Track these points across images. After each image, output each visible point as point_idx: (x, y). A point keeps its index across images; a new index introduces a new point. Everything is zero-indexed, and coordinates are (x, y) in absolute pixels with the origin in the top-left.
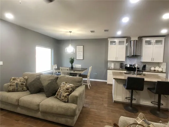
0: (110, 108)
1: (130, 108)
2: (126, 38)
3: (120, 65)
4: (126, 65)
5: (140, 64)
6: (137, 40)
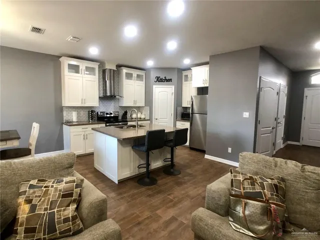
0: (125, 195)
1: (147, 180)
2: (99, 64)
3: (89, 113)
4: (99, 114)
5: (118, 110)
6: (115, 69)
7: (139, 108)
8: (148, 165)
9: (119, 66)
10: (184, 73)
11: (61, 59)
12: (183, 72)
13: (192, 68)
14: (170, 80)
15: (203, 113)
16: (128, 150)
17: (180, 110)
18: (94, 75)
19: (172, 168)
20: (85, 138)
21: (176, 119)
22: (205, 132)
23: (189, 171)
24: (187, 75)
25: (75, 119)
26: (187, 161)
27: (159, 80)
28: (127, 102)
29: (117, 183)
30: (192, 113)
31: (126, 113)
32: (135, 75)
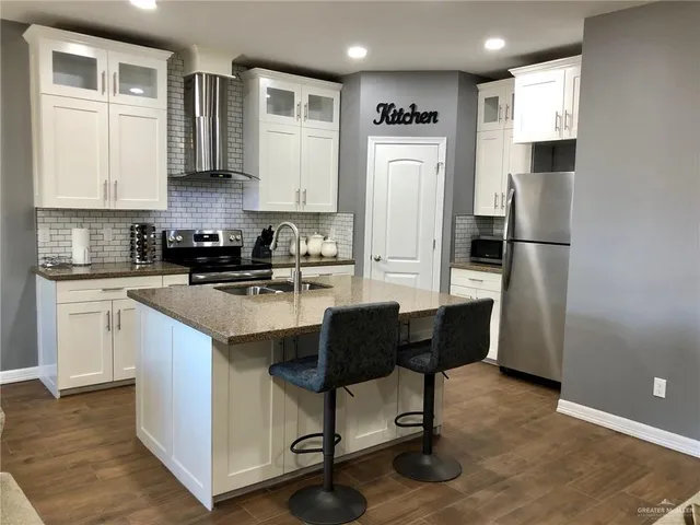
1: (326, 499)
2: (168, 54)
3: (132, 235)
4: (171, 237)
5: (239, 224)
6: (230, 76)
7: (315, 221)
8: (332, 438)
9: (244, 66)
10: (486, 90)
11: (27, 35)
12: (480, 86)
13: (512, 71)
14: (431, 117)
15: (554, 241)
16: (256, 380)
17: (466, 228)
18: (153, 95)
19: (428, 451)
20: (113, 323)
21: (450, 262)
22: (559, 310)
23: (492, 464)
24: (496, 99)
25: (79, 255)
26: (489, 422)
27: (391, 116)
28: (271, 195)
29: (209, 505)
30: (513, 241)
31: (267, 236)
32: (301, 99)
